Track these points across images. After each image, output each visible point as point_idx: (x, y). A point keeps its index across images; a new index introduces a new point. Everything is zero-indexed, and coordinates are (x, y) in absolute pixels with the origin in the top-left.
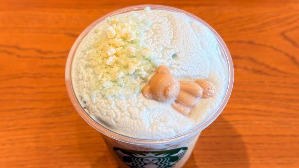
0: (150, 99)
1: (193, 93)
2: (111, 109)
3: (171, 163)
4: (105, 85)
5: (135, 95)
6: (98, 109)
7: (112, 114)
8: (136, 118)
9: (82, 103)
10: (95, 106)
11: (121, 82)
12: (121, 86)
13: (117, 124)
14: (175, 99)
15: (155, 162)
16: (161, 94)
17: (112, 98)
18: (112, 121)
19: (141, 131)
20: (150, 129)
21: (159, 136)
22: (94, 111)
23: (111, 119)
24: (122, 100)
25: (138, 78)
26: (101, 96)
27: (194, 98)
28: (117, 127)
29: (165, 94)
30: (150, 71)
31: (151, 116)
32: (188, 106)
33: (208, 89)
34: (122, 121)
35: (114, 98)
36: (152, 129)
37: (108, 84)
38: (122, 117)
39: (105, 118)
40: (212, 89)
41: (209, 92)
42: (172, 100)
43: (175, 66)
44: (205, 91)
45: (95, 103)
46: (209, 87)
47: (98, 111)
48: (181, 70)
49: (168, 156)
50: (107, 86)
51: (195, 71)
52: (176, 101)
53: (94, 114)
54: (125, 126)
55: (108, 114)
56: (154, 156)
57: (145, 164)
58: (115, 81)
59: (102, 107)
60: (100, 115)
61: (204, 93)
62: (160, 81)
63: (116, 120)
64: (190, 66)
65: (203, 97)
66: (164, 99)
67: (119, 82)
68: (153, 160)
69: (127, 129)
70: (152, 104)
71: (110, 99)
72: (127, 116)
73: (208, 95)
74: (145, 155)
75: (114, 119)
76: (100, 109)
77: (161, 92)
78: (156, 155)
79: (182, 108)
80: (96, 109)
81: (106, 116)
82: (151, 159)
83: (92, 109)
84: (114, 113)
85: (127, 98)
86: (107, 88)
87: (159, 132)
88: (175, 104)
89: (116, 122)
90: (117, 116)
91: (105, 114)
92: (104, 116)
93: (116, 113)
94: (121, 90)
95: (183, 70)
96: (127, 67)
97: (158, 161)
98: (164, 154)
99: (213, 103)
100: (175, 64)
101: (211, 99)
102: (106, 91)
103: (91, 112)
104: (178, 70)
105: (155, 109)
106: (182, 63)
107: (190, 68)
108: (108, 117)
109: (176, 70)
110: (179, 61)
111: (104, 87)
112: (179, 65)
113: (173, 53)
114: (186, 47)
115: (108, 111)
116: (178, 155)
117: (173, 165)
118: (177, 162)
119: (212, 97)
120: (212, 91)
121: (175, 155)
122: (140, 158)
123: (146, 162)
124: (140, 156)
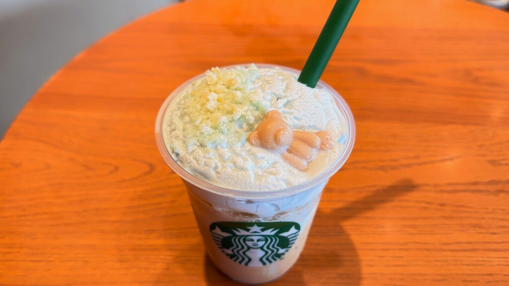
0: (257, 146)
1: (309, 143)
2: (210, 158)
3: (281, 251)
4: (203, 130)
5: (240, 144)
6: (195, 159)
7: (211, 163)
8: (241, 168)
9: (173, 156)
10: (192, 156)
11: (223, 128)
12: (223, 133)
13: (218, 175)
14: (287, 147)
15: (261, 244)
16: (271, 138)
17: (212, 146)
18: (212, 171)
19: (246, 182)
21: (268, 188)
22: (189, 161)
23: (209, 169)
24: (224, 148)
25: (244, 125)
26: (199, 144)
27: (310, 148)
28: (216, 179)
29: (276, 139)
30: (258, 118)
32: (303, 157)
33: (327, 139)
34: (223, 172)
37: (207, 129)
38: (224, 167)
39: (202, 168)
40: (331, 139)
41: (328, 143)
42: (283, 149)
43: (288, 116)
44: (323, 142)
45: (191, 151)
46: (328, 137)
47: (194, 161)
48: (293, 120)
49: (276, 235)
50: (207, 131)
51: (310, 121)
52: (289, 151)
53: (189, 165)
54: (227, 177)
56: (260, 231)
57: (249, 248)
58: (215, 128)
59: (200, 156)
60: (196, 165)
61: (322, 144)
64: (304, 116)
65: (321, 149)
66: (275, 145)
67: (221, 127)
68: (258, 240)
69: (230, 180)
70: (260, 152)
71: (209, 146)
72: (230, 167)
73: (327, 146)
74: (248, 230)
75: (214, 169)
76: (198, 158)
77: (271, 136)
78: (263, 230)
79: (296, 159)
82: (255, 238)
83: (187, 160)
84: (213, 163)
85: (231, 146)
86: (207, 133)
87: (269, 183)
88: (286, 153)
89: (218, 173)
90: (217, 166)
91: (203, 164)
92: (201, 166)
93: (215, 163)
94: (222, 137)
95: (296, 118)
96: (230, 112)
97: (264, 242)
98: (272, 230)
99: (332, 156)
100: (288, 113)
101: (330, 151)
102: (205, 137)
103: (185, 164)
104: (291, 119)
105: (263, 158)
106: (296, 111)
107: (304, 117)
108: (206, 167)
109: (289, 119)
110: (293, 110)
111: (202, 133)
112: (291, 114)
113: (285, 101)
114: (299, 95)
115: (206, 160)
116: (289, 237)
117: (282, 256)
118: (287, 251)
119: (331, 149)
120: (331, 142)
121: (285, 234)
122: (242, 236)
123: (250, 244)
124: (243, 232)
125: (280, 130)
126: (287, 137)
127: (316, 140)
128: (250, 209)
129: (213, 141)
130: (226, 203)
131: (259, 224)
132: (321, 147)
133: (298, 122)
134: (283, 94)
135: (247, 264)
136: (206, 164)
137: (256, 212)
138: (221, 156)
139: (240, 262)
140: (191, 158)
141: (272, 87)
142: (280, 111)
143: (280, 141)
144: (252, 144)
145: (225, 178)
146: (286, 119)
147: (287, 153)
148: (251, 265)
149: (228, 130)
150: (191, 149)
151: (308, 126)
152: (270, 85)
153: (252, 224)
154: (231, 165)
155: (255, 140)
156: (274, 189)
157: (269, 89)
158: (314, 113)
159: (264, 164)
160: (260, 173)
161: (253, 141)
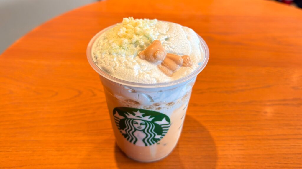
0: (143, 59)
2: (113, 61)
3: (157, 137)
4: (113, 46)
5: (133, 56)
6: (104, 61)
7: (113, 64)
8: (130, 68)
9: (94, 60)
10: (103, 60)
11: (125, 46)
12: (124, 49)
13: (116, 71)
14: (161, 62)
15: (143, 127)
17: (116, 55)
18: (112, 68)
19: (131, 76)
20: (138, 76)
21: (144, 81)
22: (101, 63)
23: (111, 67)
24: (122, 57)
25: (138, 47)
26: (108, 53)
27: (176, 64)
28: (114, 73)
29: (155, 56)
30: (147, 44)
31: (141, 69)
32: (170, 69)
33: (187, 60)
34: (119, 69)
35: (117, 55)
36: (140, 76)
37: (115, 45)
38: (120, 66)
39: (107, 67)
40: (190, 61)
41: (188, 63)
42: (159, 62)
43: (166, 45)
44: (185, 62)
46: (188, 59)
47: (104, 63)
48: (169, 48)
49: (153, 121)
51: (180, 50)
52: (162, 64)
53: (101, 65)
54: (120, 72)
55: (110, 64)
56: (141, 116)
57: (136, 130)
58: (121, 46)
59: (107, 60)
60: (104, 65)
61: (184, 62)
62: (153, 48)
63: (115, 68)
64: (176, 46)
65: (183, 66)
66: (153, 59)
67: (124, 46)
68: (141, 124)
69: (122, 74)
70: (144, 63)
71: (115, 55)
72: (124, 66)
73: (187, 64)
74: (134, 115)
75: (114, 67)
76: (106, 61)
77: (152, 54)
78: (144, 116)
79: (166, 69)
80: (103, 62)
81: (108, 66)
82: (139, 122)
84: (114, 64)
85: (127, 56)
86: (114, 48)
87: (144, 78)
89: (115, 69)
90: (116, 66)
91: (108, 64)
92: (107, 66)
93: (116, 64)
94: (123, 50)
95: (171, 47)
96: (130, 39)
97: (145, 126)
98: (149, 116)
99: (190, 70)
100: (166, 43)
102: (113, 50)
103: (99, 64)
104: (168, 47)
105: (145, 66)
106: (172, 43)
107: (176, 48)
108: (110, 66)
109: (166, 47)
110: (169, 42)
111: (111, 48)
112: (169, 44)
113: (166, 37)
114: (176, 35)
115: (111, 62)
116: (162, 126)
117: (159, 142)
118: (162, 138)
119: (190, 66)
120: (190, 62)
121: (159, 123)
122: (131, 119)
123: (136, 126)
124: (131, 116)
125: (157, 51)
126: (162, 55)
127: (180, 60)
128: (135, 97)
129: (117, 52)
130: (120, 92)
131: (141, 111)
132: (183, 64)
133: (172, 50)
134: (166, 34)
135: (135, 143)
136: (110, 65)
137: (138, 100)
138: (120, 61)
139: (131, 141)
140: (102, 61)
141: (159, 29)
142: (162, 42)
143: (157, 57)
144: (140, 58)
145: (119, 73)
146: (165, 47)
147: (161, 66)
148: (137, 143)
149: (128, 48)
150: (103, 56)
151: (179, 53)
152: (159, 28)
153: (136, 110)
154: (125, 65)
155: (142, 56)
156: (147, 82)
157: (157, 30)
158: (184, 47)
159: (145, 69)
160: (141, 72)
161: (141, 56)
